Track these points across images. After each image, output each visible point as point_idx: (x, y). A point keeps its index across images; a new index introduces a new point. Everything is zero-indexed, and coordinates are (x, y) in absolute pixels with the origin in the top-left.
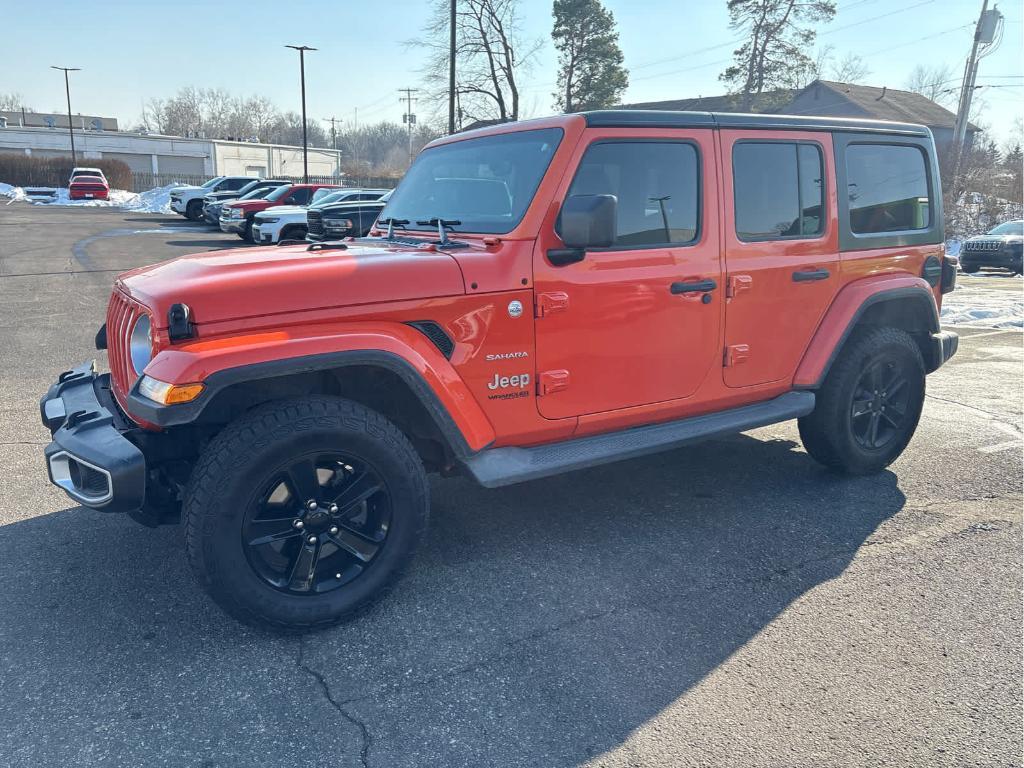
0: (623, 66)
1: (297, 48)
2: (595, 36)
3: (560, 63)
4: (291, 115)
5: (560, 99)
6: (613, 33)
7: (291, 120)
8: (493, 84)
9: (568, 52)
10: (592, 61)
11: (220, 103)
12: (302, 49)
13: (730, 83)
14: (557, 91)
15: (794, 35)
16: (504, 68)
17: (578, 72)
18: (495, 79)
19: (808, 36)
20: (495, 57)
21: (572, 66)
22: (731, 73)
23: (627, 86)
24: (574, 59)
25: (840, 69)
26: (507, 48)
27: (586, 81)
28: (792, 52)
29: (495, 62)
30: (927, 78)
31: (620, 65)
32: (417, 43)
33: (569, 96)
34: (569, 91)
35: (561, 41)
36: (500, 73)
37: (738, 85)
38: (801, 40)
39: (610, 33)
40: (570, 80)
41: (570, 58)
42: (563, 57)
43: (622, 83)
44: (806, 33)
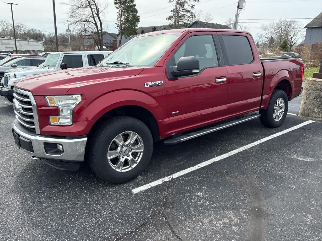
0: (138, 14)
1: (10, 4)
2: (129, 4)
3: (118, 13)
4: (33, 29)
5: (118, 25)
6: (134, 4)
7: (33, 31)
8: (93, 19)
9: (120, 9)
10: (128, 12)
11: (6, 25)
12: (11, 4)
13: (170, 21)
14: (117, 22)
15: (188, 6)
16: (96, 14)
17: (123, 16)
18: (94, 17)
19: (192, 7)
20: (93, 9)
21: (122, 14)
22: (170, 18)
23: (139, 21)
24: (122, 12)
25: (205, 18)
26: (96, 7)
27: (126, 19)
28: (188, 11)
29: (93, 12)
30: (232, 21)
31: (137, 14)
32: (64, 4)
33: (121, 24)
34: (121, 23)
35: (117, 6)
36: (95, 15)
37: (172, 21)
38: (190, 8)
39: (133, 4)
40: (121, 19)
41: (121, 11)
42: (118, 11)
43: (138, 20)
44: (192, 5)
